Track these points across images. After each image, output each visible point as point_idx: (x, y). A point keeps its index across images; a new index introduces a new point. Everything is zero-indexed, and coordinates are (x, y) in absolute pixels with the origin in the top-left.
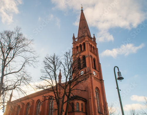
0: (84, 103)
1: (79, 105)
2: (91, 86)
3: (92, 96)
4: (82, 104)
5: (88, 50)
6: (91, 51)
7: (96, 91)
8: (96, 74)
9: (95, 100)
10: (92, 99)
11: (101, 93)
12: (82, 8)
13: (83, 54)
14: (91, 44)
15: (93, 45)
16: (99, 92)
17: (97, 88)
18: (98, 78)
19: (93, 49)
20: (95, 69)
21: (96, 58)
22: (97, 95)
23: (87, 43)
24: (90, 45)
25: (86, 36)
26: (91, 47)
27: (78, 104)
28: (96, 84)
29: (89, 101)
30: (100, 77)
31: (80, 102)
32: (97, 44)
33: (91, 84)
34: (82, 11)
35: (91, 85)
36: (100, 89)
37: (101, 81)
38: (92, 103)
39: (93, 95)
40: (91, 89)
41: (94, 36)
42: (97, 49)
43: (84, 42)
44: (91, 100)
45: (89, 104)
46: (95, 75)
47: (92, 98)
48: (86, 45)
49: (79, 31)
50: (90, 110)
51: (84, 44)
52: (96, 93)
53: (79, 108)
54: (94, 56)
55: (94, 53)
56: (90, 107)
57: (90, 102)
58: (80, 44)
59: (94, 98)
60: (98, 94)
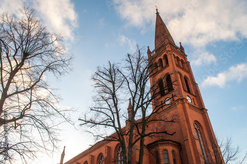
0: (177, 150)
1: (167, 154)
2: (185, 119)
3: (188, 135)
4: (173, 151)
5: (173, 63)
6: (178, 66)
7: (196, 127)
8: (193, 100)
9: (196, 141)
10: (190, 141)
11: (205, 131)
12: (157, 10)
13: (165, 71)
14: (176, 55)
15: (181, 58)
16: (202, 129)
17: (196, 122)
18: (197, 106)
19: (182, 63)
20: (189, 92)
21: (188, 75)
22: (198, 135)
23: (169, 53)
24: (175, 57)
25: (167, 44)
26: (178, 61)
27: (166, 152)
28: (193, 116)
29: (186, 144)
30: (199, 106)
31: (170, 148)
32: (186, 56)
33: (184, 115)
34: (158, 14)
35: (184, 117)
36: (202, 124)
37: (202, 110)
38: (191, 148)
39: (191, 133)
40: (186, 124)
41: (181, 45)
42: (188, 63)
43: (165, 53)
44: (188, 142)
45: (186, 150)
46: (190, 101)
47: (189, 138)
48: (169, 57)
49: (155, 40)
50: (189, 160)
51: (166, 57)
52: (197, 132)
53: (168, 159)
54: (184, 73)
55: (183, 69)
56: (188, 155)
57: (186, 147)
58: (159, 58)
59: (194, 138)
60: (201, 133)
